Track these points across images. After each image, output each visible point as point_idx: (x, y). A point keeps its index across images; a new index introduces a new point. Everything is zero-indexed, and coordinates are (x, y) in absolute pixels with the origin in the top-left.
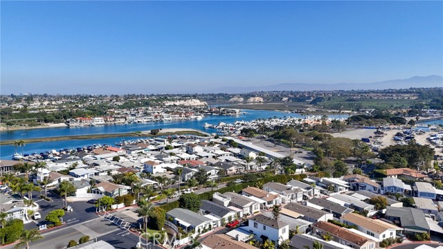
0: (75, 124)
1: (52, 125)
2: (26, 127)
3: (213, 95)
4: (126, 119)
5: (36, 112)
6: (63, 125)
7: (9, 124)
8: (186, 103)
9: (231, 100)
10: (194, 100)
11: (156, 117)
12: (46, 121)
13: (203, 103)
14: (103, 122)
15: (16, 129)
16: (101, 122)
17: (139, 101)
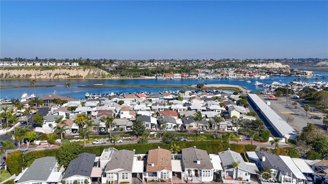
0: (161, 78)
1: (147, 77)
2: (131, 78)
3: (302, 59)
4: (197, 76)
5: (143, 68)
6: (154, 77)
7: (122, 75)
8: (268, 66)
9: (319, 64)
10: (276, 63)
11: (222, 75)
12: (145, 75)
13: (284, 66)
14: (180, 77)
15: (125, 79)
16: (178, 77)
17: (227, 63)
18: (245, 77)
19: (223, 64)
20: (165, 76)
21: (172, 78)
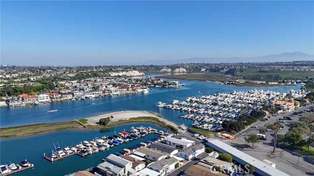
4: (73, 95)
6: (2, 103)
8: (128, 74)
10: (134, 71)
11: (104, 92)
13: (141, 74)
16: (45, 100)
17: (89, 72)
18: (128, 92)
19: (86, 73)
20: (23, 99)
21: (37, 102)
